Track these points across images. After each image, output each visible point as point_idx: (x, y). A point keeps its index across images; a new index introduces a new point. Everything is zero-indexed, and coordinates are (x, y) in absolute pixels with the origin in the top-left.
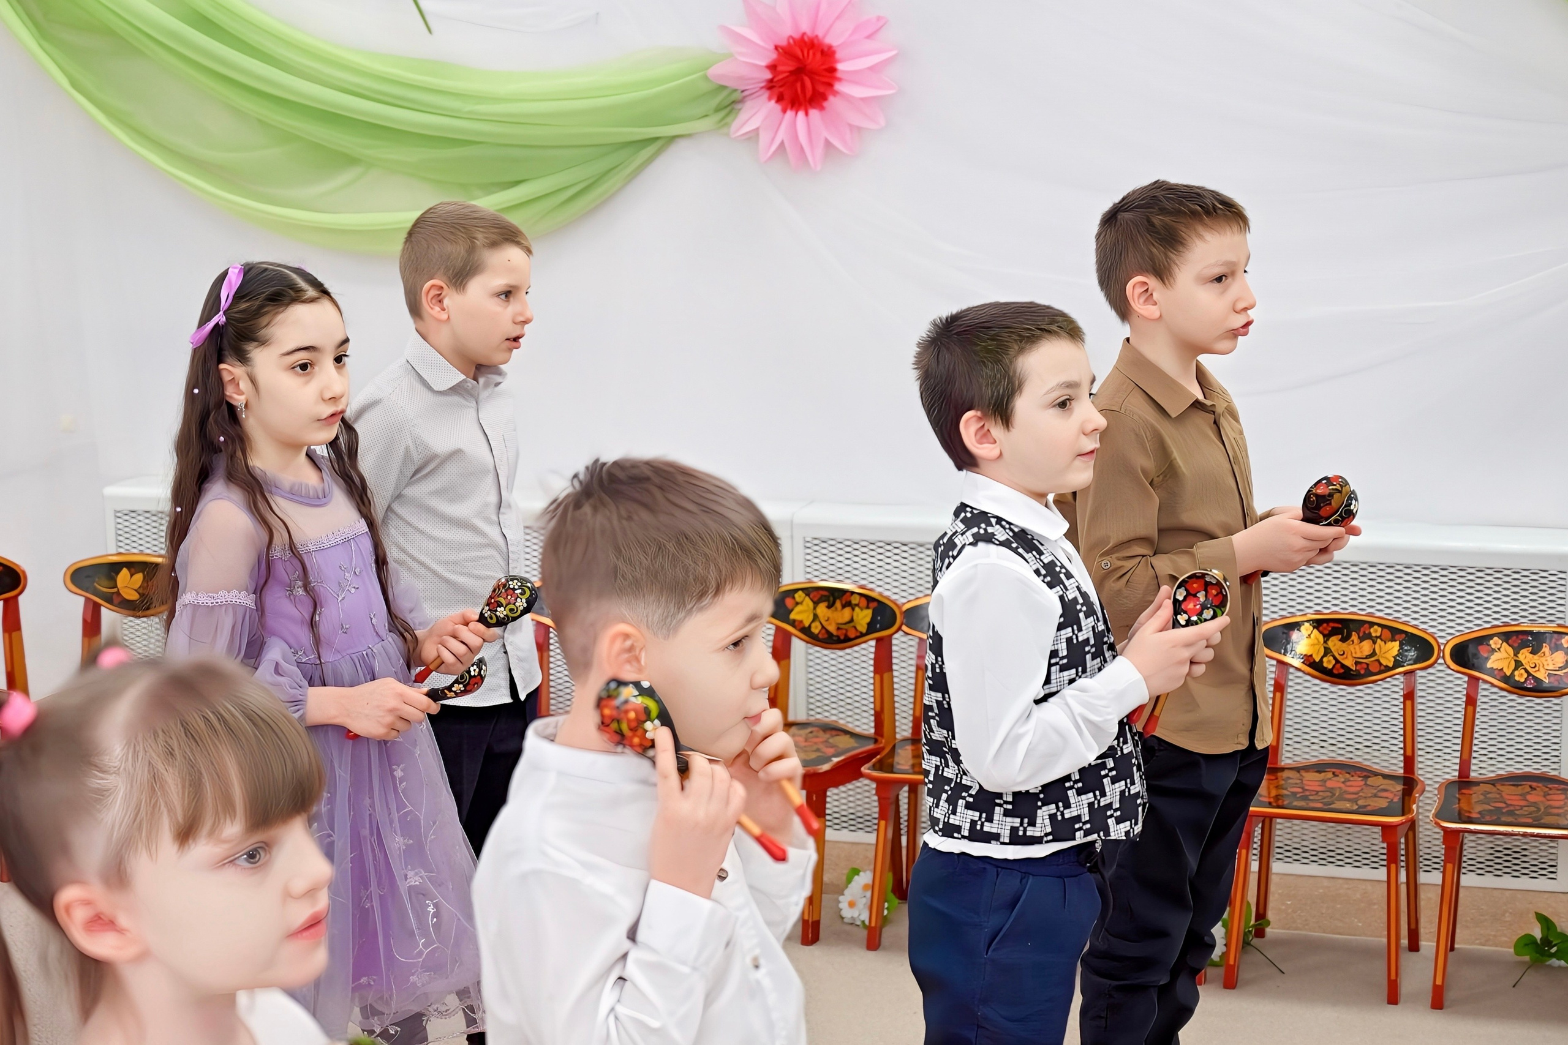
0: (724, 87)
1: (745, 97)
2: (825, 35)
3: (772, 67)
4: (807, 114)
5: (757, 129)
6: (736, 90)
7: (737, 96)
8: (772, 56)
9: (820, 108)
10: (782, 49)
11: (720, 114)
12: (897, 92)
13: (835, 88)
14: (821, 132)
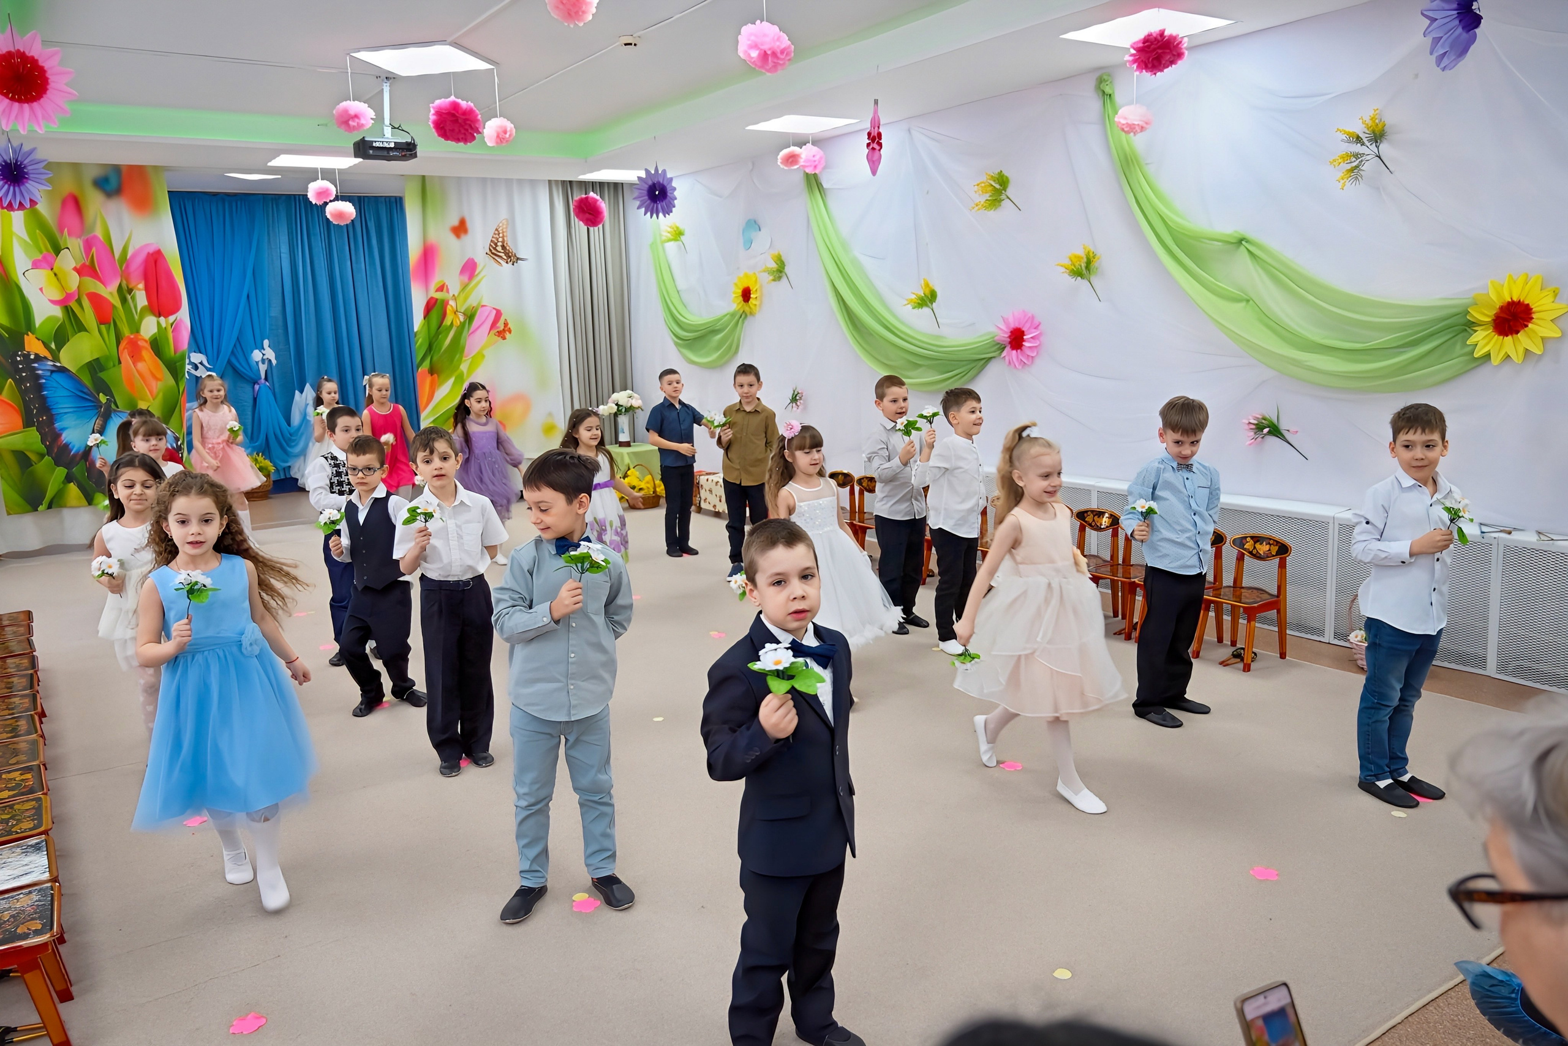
0: (999, 343)
1: (1005, 346)
2: (1023, 327)
3: (1010, 337)
4: (1017, 351)
5: (1004, 357)
6: (1003, 344)
7: (1003, 346)
8: (1010, 334)
9: (1021, 350)
10: (1011, 332)
11: (999, 352)
12: (1039, 345)
13: (1024, 343)
14: (1021, 357)
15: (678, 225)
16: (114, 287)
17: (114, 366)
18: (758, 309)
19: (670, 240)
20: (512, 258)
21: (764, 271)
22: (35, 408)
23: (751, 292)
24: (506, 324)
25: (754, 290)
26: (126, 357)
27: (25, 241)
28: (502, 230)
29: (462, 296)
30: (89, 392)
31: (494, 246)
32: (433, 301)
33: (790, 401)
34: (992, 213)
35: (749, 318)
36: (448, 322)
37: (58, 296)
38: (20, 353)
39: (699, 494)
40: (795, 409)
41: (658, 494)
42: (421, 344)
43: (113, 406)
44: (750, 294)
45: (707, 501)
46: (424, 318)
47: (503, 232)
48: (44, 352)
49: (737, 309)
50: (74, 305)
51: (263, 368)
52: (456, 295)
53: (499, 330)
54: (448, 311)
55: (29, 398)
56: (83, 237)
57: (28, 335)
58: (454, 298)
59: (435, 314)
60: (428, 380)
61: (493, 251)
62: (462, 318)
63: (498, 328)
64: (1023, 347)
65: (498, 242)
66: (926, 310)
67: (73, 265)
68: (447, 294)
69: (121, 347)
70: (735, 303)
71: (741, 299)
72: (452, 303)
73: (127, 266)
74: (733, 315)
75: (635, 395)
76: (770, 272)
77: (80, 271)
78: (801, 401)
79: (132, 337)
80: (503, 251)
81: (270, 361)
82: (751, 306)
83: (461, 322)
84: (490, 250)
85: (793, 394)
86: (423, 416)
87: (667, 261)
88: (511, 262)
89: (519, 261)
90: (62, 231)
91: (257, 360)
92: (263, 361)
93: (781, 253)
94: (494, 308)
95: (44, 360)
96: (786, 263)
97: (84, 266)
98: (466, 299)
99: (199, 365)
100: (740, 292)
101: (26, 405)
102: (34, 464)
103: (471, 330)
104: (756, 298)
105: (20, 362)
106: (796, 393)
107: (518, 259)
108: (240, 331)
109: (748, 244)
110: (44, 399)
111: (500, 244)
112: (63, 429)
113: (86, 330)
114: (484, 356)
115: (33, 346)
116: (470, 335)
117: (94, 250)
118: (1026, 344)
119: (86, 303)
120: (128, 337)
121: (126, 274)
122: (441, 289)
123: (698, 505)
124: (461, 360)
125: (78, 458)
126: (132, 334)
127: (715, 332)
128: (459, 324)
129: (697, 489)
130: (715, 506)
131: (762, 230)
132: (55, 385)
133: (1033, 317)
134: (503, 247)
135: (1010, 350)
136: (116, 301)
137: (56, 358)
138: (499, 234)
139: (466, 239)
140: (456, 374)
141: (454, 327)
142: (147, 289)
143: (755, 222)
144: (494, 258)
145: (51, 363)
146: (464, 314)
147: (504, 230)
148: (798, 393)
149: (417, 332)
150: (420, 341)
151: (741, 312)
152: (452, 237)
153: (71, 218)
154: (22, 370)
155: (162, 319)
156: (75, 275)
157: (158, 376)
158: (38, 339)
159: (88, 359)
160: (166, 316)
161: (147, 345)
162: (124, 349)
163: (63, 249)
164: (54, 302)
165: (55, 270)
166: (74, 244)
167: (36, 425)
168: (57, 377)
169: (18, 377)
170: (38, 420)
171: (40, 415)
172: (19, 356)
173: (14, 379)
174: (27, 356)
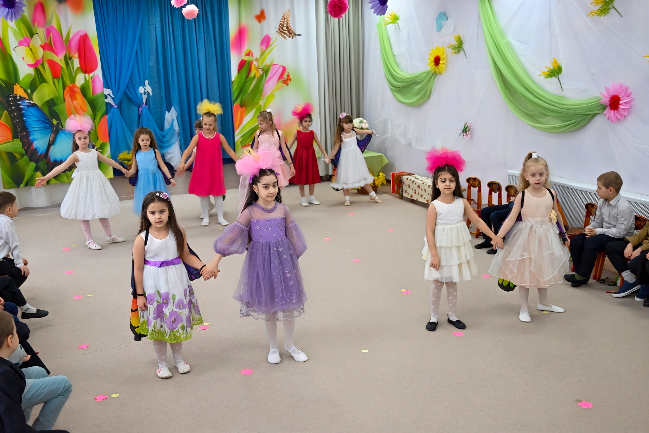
0: (602, 105)
1: (607, 107)
2: (619, 95)
3: (610, 101)
4: (614, 111)
5: (606, 114)
6: (605, 105)
7: (605, 107)
8: (610, 99)
9: (617, 110)
10: (611, 98)
11: (602, 110)
12: (630, 107)
13: (619, 106)
14: (617, 115)
15: (395, 13)
16: (62, 57)
17: (61, 103)
18: (444, 70)
19: (390, 23)
20: (292, 34)
21: (449, 47)
22: (19, 127)
23: (440, 60)
24: (288, 76)
25: (442, 58)
26: (68, 97)
27: (15, 30)
28: (286, 16)
29: (262, 58)
30: (47, 118)
31: (282, 27)
32: (244, 61)
33: (462, 131)
34: (602, 18)
35: (439, 76)
36: (252, 75)
37: (32, 62)
38: (11, 95)
39: (402, 187)
40: (465, 137)
41: (376, 185)
42: (236, 89)
43: (60, 127)
44: (439, 61)
45: (407, 192)
46: (238, 72)
47: (287, 18)
49: (430, 70)
50: (40, 67)
51: (145, 97)
52: (258, 58)
53: (284, 79)
54: (252, 68)
55: (16, 121)
56: (45, 27)
57: (16, 85)
58: (256, 60)
59: (245, 70)
60: (240, 110)
61: (281, 30)
62: (261, 72)
63: (284, 78)
64: (619, 108)
65: (284, 24)
66: (554, 79)
67: (40, 43)
68: (252, 57)
69: (66, 92)
70: (429, 66)
71: (433, 63)
72: (255, 63)
73: (70, 44)
74: (428, 73)
75: (365, 121)
76: (454, 48)
77: (43, 47)
78: (469, 132)
79: (71, 85)
80: (287, 30)
81: (148, 93)
82: (440, 69)
83: (260, 75)
84: (279, 29)
85: (465, 127)
86: (236, 133)
87: (388, 36)
88: (292, 37)
89: (296, 36)
90: (34, 24)
91: (141, 93)
92: (145, 93)
93: (460, 36)
94: (281, 66)
95: (24, 99)
96: (463, 42)
97: (46, 44)
98: (263, 61)
99: (108, 96)
100: (433, 59)
101: (14, 126)
102: (18, 160)
103: (267, 79)
104: (443, 63)
105: (11, 101)
106: (466, 127)
107: (296, 35)
108: (132, 74)
109: (440, 28)
110: (24, 122)
111: (285, 25)
112: (34, 140)
113: (46, 82)
114: (274, 96)
115: (19, 91)
116: (265, 83)
117: (51, 34)
118: (621, 107)
119: (46, 66)
120: (69, 85)
121: (69, 48)
122: (248, 54)
123: (401, 194)
124: (261, 98)
125: (42, 157)
126: (71, 83)
127: (416, 83)
128: (259, 76)
129: (401, 184)
130: (412, 196)
131: (449, 20)
132: (30, 114)
133: (627, 89)
134: (287, 28)
135: (610, 109)
136: (63, 64)
137: (31, 99)
138: (285, 19)
139: (264, 23)
140: (257, 107)
141: (256, 78)
142: (80, 57)
143: (445, 14)
144: (281, 34)
145: (28, 101)
146: (263, 69)
147: (288, 17)
148: (468, 127)
149: (234, 81)
150: (235, 86)
151: (433, 71)
152: (256, 22)
153: (39, 16)
154: (13, 105)
155: (87, 75)
156: (41, 49)
157: (84, 109)
158: (21, 87)
159: (47, 98)
160: (89, 73)
161: (79, 90)
162: (67, 93)
163: (35, 34)
164: (30, 66)
165: (31, 46)
166: (41, 31)
167: (20, 137)
168: (31, 109)
169: (10, 110)
170: (21, 134)
171: (21, 131)
172: (11, 97)
173: (8, 111)
174: (15, 97)
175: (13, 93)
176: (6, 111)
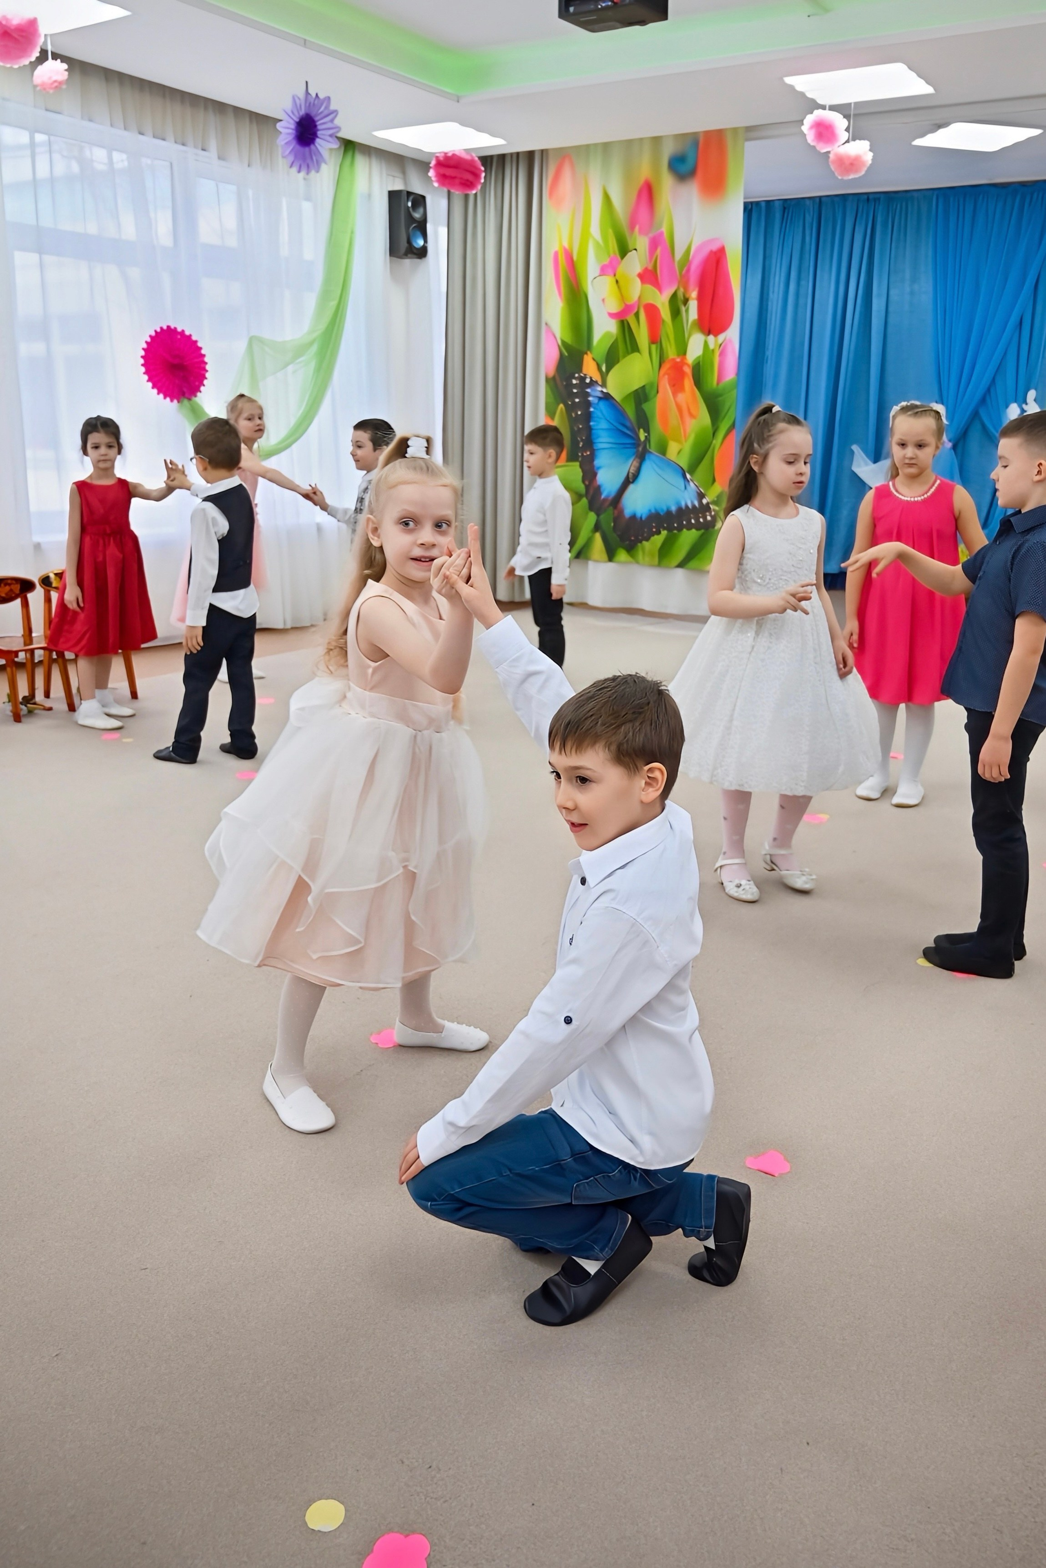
16: (668, 295)
17: (654, 395)
22: (582, 440)
26: (665, 385)
27: (597, 243)
30: (629, 426)
37: (615, 308)
38: (577, 375)
48: (597, 377)
50: (631, 319)
55: (578, 428)
56: (650, 235)
57: (586, 354)
67: (638, 269)
69: (663, 372)
73: (686, 269)
77: (643, 277)
79: (678, 360)
90: (632, 227)
95: (595, 384)
97: (647, 270)
105: (575, 386)
110: (590, 429)
112: (599, 468)
113: (637, 350)
115: (590, 369)
117: (659, 251)
119: (643, 317)
120: (673, 360)
121: (684, 280)
125: (607, 504)
126: (678, 355)
132: (600, 415)
136: (665, 314)
137: (604, 385)
142: (700, 299)
145: (599, 389)
153: (643, 213)
154: (576, 395)
155: (711, 338)
156: (638, 281)
157: (693, 411)
158: (594, 359)
159: (636, 386)
160: (716, 334)
161: (688, 370)
162: (664, 375)
163: (631, 251)
164: (612, 315)
165: (617, 276)
166: (641, 242)
167: (580, 459)
168: (603, 405)
169: (570, 403)
170: (582, 454)
171: (584, 449)
172: (575, 378)
173: (566, 405)
174: (583, 379)
175: (580, 371)
176: (561, 406)
